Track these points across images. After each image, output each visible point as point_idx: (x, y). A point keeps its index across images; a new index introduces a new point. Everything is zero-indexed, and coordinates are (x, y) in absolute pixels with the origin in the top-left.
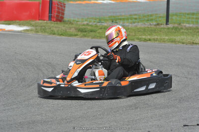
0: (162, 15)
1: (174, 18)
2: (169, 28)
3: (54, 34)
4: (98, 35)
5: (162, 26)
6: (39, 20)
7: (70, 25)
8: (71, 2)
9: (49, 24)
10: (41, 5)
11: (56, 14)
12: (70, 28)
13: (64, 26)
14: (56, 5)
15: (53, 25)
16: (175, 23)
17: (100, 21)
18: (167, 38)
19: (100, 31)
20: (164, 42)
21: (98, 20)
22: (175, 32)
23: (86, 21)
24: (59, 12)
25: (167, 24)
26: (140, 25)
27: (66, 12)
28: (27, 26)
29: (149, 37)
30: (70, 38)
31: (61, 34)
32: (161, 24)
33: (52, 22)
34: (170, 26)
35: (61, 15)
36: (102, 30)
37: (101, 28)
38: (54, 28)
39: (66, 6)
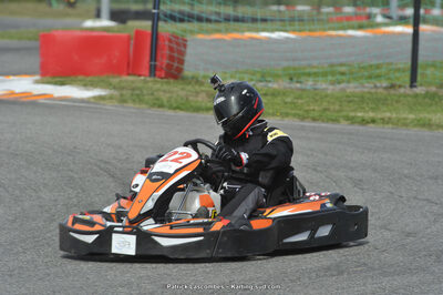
0: (401, 66)
1: (429, 71)
2: (416, 96)
3: (161, 106)
5: (402, 90)
6: (128, 74)
7: (197, 87)
8: (200, 37)
10: (132, 42)
11: (166, 61)
12: (197, 93)
13: (182, 89)
14: (167, 43)
15: (158, 86)
16: (430, 84)
17: (263, 78)
18: (412, 116)
20: (406, 125)
21: (258, 76)
22: (431, 105)
23: (232, 77)
24: (171, 58)
25: (412, 86)
26: (352, 88)
27: (187, 58)
28: (101, 87)
29: (371, 114)
30: (195, 114)
31: (175, 105)
32: (400, 86)
33: (157, 79)
34: (419, 90)
35: (176, 65)
36: (269, 97)
37: (265, 94)
38: (161, 93)
39: (188, 43)
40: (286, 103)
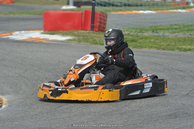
3: (96, 44)
4: (139, 45)
6: (82, 30)
8: (113, 13)
9: (91, 34)
10: (83, 15)
11: (98, 24)
14: (99, 16)
15: (95, 35)
17: (141, 31)
19: (141, 41)
21: (138, 30)
23: (127, 31)
24: (101, 23)
26: (180, 35)
27: (107, 23)
28: (70, 36)
29: (189, 47)
33: (96, 32)
35: (102, 25)
36: (144, 40)
37: (142, 38)
38: (96, 38)
39: (108, 16)
40: (151, 42)
